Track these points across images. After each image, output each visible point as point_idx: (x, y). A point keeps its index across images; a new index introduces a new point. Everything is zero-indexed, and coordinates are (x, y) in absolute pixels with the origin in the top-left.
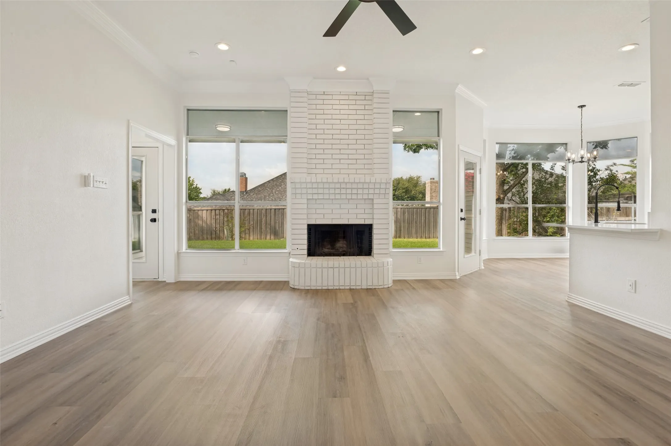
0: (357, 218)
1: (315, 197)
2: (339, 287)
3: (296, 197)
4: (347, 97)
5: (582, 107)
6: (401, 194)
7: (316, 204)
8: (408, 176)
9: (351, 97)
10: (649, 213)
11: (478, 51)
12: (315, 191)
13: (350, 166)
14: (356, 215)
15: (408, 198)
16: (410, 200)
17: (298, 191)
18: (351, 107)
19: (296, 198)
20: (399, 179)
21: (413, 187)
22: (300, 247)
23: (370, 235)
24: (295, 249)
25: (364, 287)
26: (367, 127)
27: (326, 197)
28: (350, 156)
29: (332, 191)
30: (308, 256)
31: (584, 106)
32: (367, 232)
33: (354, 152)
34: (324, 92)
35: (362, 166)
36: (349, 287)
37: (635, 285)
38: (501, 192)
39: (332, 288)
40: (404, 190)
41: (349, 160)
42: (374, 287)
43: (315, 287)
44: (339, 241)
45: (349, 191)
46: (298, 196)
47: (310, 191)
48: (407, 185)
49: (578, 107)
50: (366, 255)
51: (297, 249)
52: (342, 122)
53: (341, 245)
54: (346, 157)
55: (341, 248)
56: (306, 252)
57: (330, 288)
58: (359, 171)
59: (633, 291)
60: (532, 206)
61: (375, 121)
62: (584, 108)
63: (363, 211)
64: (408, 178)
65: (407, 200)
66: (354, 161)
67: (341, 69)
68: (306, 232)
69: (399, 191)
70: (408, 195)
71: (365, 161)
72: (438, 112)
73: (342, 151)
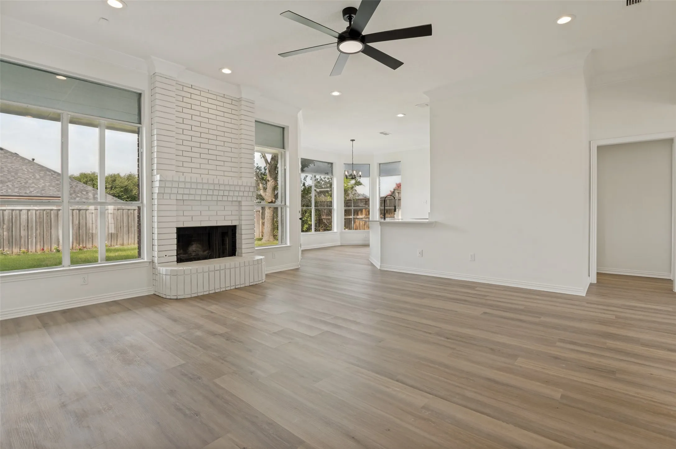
0: (225, 220)
1: (186, 197)
2: (226, 289)
3: (163, 197)
4: (214, 97)
5: (353, 140)
6: (118, 193)
7: (184, 205)
8: (128, 173)
9: (219, 98)
10: (429, 213)
11: (336, 94)
12: (187, 191)
13: (218, 168)
14: (224, 216)
15: (128, 198)
16: (131, 201)
17: (168, 190)
18: (219, 108)
19: (163, 199)
20: (115, 175)
21: (133, 186)
22: (168, 253)
23: (234, 236)
24: (163, 257)
25: (247, 284)
26: (234, 131)
27: (198, 198)
28: (218, 158)
29: (205, 192)
30: (177, 263)
31: (354, 140)
32: (230, 233)
33: (222, 154)
34: (192, 85)
35: (229, 169)
36: (235, 286)
37: (422, 253)
38: (273, 196)
39: (219, 290)
40: (122, 189)
41: (217, 161)
42: (255, 283)
43: (202, 293)
44: (192, 245)
45: (221, 193)
46: (166, 196)
47: (181, 191)
48: (126, 183)
49: (351, 140)
50: (230, 256)
51: (166, 256)
52: (211, 121)
53: (194, 249)
54: (214, 157)
55: (194, 251)
56: (175, 258)
57: (217, 291)
58: (226, 174)
59: (421, 256)
60: (315, 208)
61: (242, 127)
62: (354, 142)
63: (230, 213)
64: (127, 175)
65: (126, 201)
66: (222, 163)
67: (226, 71)
68: (175, 236)
69: (115, 190)
70: (128, 195)
71: (232, 165)
72: (283, 128)
73: (210, 152)
